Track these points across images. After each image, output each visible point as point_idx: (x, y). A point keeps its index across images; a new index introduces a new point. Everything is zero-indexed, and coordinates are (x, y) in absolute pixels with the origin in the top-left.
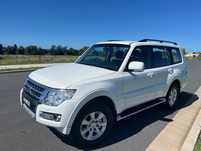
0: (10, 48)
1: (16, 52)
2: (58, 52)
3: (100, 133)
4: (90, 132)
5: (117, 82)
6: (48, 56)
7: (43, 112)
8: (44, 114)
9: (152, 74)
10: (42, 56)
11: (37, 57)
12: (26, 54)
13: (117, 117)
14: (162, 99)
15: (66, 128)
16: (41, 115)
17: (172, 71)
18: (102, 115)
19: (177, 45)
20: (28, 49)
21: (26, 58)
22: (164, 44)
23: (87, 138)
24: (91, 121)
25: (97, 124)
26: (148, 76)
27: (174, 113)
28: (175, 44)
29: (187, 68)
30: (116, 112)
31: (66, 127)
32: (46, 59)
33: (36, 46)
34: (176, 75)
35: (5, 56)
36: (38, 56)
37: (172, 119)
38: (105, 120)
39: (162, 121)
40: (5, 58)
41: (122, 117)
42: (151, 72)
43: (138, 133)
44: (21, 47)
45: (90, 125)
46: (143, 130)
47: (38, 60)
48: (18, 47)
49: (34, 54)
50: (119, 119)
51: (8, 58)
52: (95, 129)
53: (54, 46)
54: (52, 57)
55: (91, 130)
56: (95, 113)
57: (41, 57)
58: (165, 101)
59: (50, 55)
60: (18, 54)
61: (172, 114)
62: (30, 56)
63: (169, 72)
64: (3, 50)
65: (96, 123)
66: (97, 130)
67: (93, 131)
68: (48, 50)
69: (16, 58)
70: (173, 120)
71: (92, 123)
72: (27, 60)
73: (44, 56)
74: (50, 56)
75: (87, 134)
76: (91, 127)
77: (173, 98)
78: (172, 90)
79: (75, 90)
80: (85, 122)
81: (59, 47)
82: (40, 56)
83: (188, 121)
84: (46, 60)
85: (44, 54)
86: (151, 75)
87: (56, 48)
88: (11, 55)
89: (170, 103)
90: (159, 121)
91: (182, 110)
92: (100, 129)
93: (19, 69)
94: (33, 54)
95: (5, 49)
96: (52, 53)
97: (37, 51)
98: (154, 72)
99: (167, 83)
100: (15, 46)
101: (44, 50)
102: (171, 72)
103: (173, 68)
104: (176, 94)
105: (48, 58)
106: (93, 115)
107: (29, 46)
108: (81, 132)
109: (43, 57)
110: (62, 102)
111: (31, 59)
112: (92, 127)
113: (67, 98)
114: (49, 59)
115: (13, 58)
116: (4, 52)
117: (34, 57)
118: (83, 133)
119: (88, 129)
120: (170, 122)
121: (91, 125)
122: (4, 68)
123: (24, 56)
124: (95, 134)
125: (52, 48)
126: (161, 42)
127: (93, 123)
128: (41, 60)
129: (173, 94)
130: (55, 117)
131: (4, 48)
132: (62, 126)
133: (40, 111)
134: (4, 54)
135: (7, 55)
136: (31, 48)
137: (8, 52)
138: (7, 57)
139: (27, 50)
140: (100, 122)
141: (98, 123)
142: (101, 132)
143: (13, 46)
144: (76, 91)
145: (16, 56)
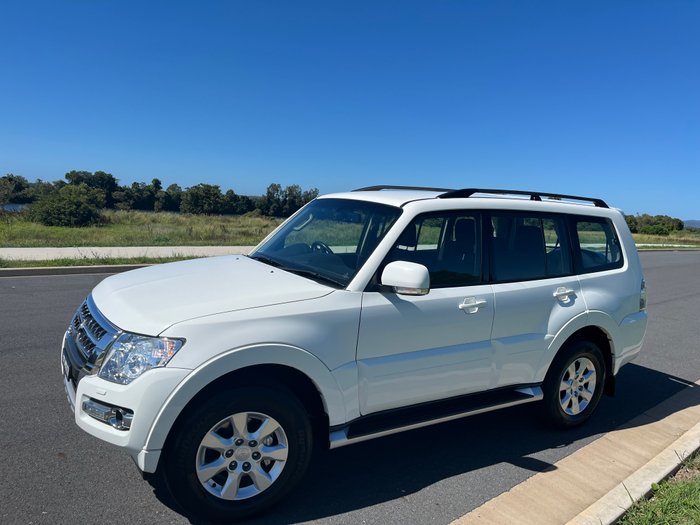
0: (139, 190)
1: (156, 203)
2: (287, 206)
3: (263, 482)
4: (230, 474)
5: (333, 326)
6: (250, 220)
7: (92, 399)
8: (94, 406)
9: (478, 303)
10: (231, 219)
11: (216, 223)
12: (185, 212)
13: (331, 436)
14: (529, 391)
15: (144, 452)
16: (85, 407)
17: (573, 297)
18: (270, 425)
19: (606, 206)
20: (192, 194)
21: (180, 223)
22: (546, 205)
23: (219, 491)
24: (233, 438)
25: (255, 449)
26: (463, 309)
27: (577, 443)
28: (600, 203)
29: (643, 287)
30: (327, 418)
31: (145, 447)
32: (244, 229)
33: (217, 188)
34: (588, 311)
35: (121, 214)
36: (220, 217)
37: (555, 464)
38: (284, 440)
39: (514, 467)
40: (119, 222)
41: (349, 437)
42: (477, 297)
43: (407, 497)
44: (174, 187)
45: (232, 451)
46: (428, 488)
47: (219, 232)
48: (165, 187)
49: (209, 213)
50: (338, 441)
51: (129, 222)
52: (247, 466)
53: (275, 188)
54: (265, 223)
55: (233, 466)
56: (249, 415)
57: (229, 221)
58: (540, 397)
59: (258, 216)
60: (160, 210)
61: (567, 445)
62: (194, 216)
63: (558, 300)
64: (116, 195)
65: (250, 445)
66: (256, 469)
67: (239, 470)
68: (256, 198)
69: (154, 221)
70: (555, 468)
71: (238, 444)
72: (183, 229)
73: (241, 218)
74: (259, 219)
75: (221, 478)
76: (233, 458)
77: (581, 390)
78: (573, 364)
79: (183, 341)
80: (211, 440)
81: (291, 189)
82: (228, 217)
83: (613, 477)
84: (245, 234)
85: (242, 212)
86: (474, 306)
87: (282, 193)
88: (138, 214)
89: (564, 406)
90: (504, 463)
91: (612, 436)
92: (267, 467)
93: (135, 259)
94: (204, 212)
95: (123, 194)
96: (268, 209)
97: (217, 202)
98: (488, 297)
99: (547, 336)
100: (157, 183)
101: (243, 197)
102: (567, 300)
103: (577, 286)
104: (592, 380)
105: (250, 226)
106: (240, 420)
107: (196, 185)
108: (198, 471)
109: (235, 223)
110: (143, 372)
111: (196, 228)
112: (237, 457)
113: (158, 363)
114: (254, 228)
115: (143, 224)
116: (119, 201)
117: (207, 222)
118: (205, 473)
119: (224, 463)
120: (540, 474)
121: (236, 452)
122: (91, 256)
123: (177, 216)
124: (246, 481)
125: (269, 192)
126: (536, 196)
127: (241, 447)
128: (226, 231)
129: (581, 376)
130: (119, 416)
131: (122, 190)
132: (134, 446)
133: (84, 395)
134: (119, 209)
135: (125, 213)
136: (201, 193)
137: (132, 202)
138: (127, 218)
139: (189, 198)
140: (266, 445)
141: (260, 448)
142: (270, 476)
143: (149, 183)
144: (183, 344)
145: (153, 215)
